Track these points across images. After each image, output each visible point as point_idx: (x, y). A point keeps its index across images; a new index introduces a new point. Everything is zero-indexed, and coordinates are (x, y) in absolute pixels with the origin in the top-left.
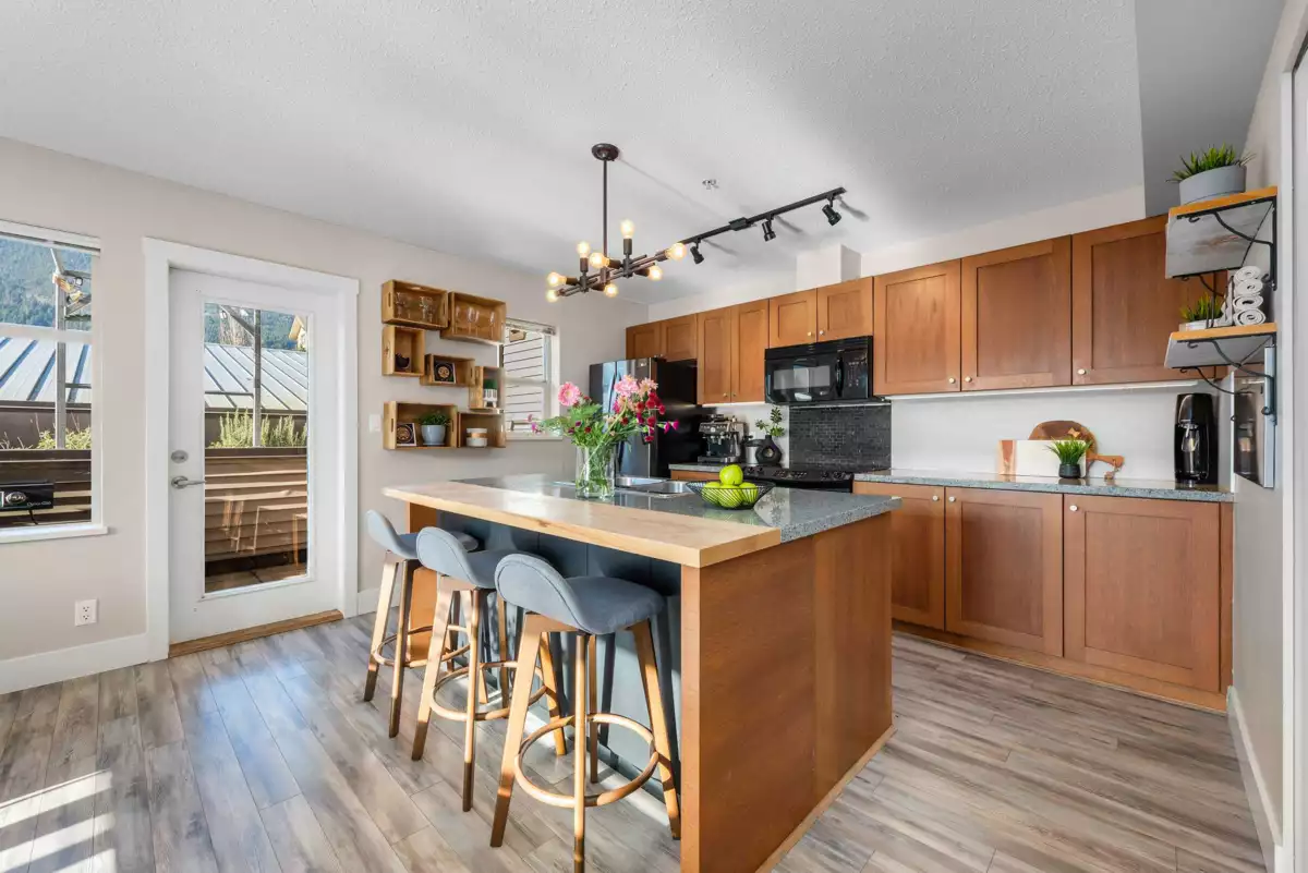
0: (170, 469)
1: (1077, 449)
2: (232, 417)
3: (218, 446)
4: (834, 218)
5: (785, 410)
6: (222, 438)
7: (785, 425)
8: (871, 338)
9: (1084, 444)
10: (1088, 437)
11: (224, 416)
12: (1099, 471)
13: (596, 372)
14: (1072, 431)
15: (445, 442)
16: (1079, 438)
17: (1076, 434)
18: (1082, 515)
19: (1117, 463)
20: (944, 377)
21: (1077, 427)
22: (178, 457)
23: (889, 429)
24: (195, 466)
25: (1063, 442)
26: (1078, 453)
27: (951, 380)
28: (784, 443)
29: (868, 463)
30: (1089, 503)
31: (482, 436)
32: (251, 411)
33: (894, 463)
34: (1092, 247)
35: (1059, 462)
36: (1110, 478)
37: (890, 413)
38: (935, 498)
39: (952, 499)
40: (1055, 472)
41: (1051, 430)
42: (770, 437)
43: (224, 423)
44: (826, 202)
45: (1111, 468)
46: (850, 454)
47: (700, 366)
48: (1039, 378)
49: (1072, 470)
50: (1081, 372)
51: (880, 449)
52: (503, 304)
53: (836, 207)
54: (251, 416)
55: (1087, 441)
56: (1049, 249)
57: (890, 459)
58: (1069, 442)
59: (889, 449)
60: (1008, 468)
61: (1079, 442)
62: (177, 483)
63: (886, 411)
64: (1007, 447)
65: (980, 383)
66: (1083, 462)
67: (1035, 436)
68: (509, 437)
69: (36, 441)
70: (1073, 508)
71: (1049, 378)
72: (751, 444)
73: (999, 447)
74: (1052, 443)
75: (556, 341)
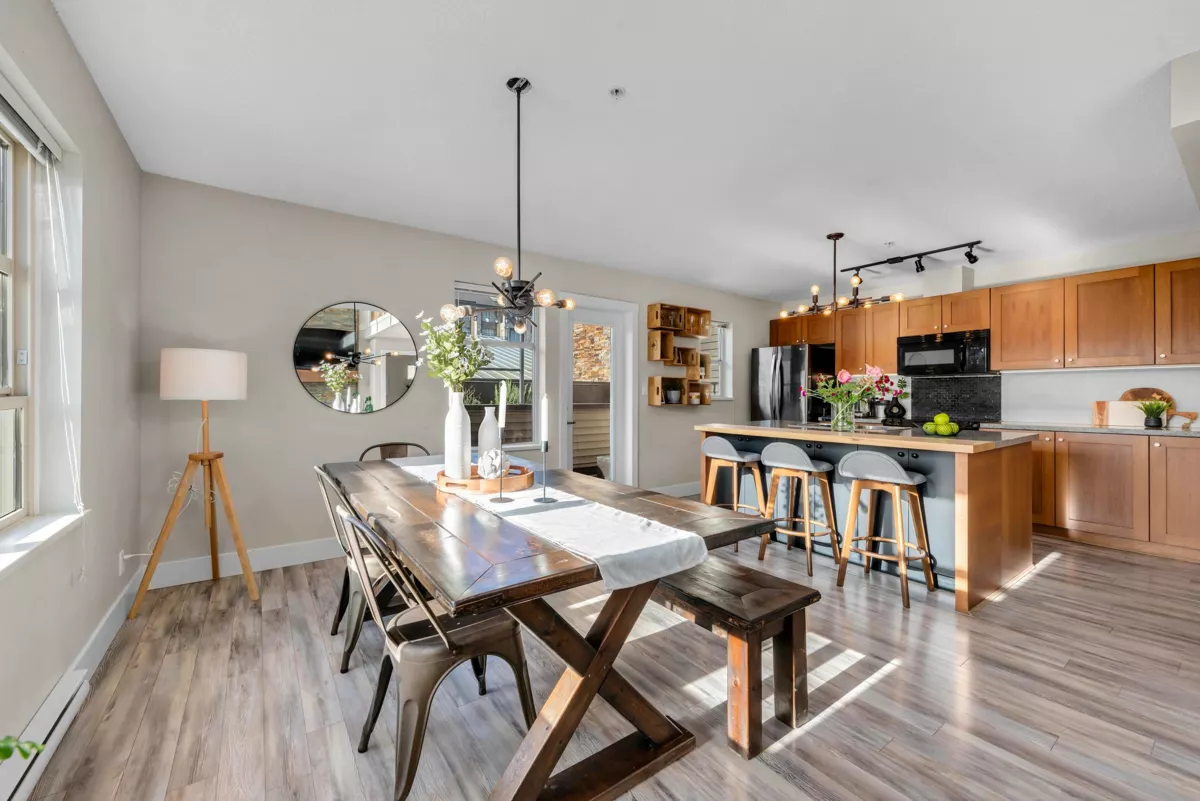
1: (1159, 407)
4: (972, 259)
5: (909, 380)
7: (908, 390)
8: (988, 331)
9: (1165, 404)
10: (1169, 400)
12: (1177, 424)
13: (755, 353)
14: (1155, 395)
15: (680, 401)
16: (1160, 399)
17: (1158, 397)
18: (1164, 449)
19: (1193, 417)
20: (1050, 358)
21: (1159, 393)
23: (1000, 393)
25: (1148, 403)
26: (1160, 410)
27: (1057, 361)
28: (907, 403)
29: (982, 417)
30: (1169, 442)
31: (698, 397)
33: (1004, 417)
34: (1171, 273)
35: (1145, 416)
36: (1186, 427)
37: (1000, 383)
38: (1047, 439)
39: (1061, 440)
40: (1142, 423)
41: (1137, 394)
42: (896, 398)
44: (967, 249)
45: (1187, 421)
46: (965, 411)
47: (838, 349)
48: (1128, 359)
49: (1154, 420)
50: (1163, 356)
51: (992, 407)
52: (708, 312)
53: (975, 252)
55: (1168, 402)
56: (1135, 273)
57: (1000, 414)
58: (1153, 402)
59: (1000, 407)
60: (1102, 420)
61: (1161, 402)
63: (997, 381)
64: (1101, 406)
65: (1080, 362)
66: (1164, 416)
67: (1124, 398)
68: (713, 398)
70: (1157, 445)
71: (1137, 360)
72: (879, 403)
73: (1095, 406)
74: (1139, 403)
75: (729, 333)
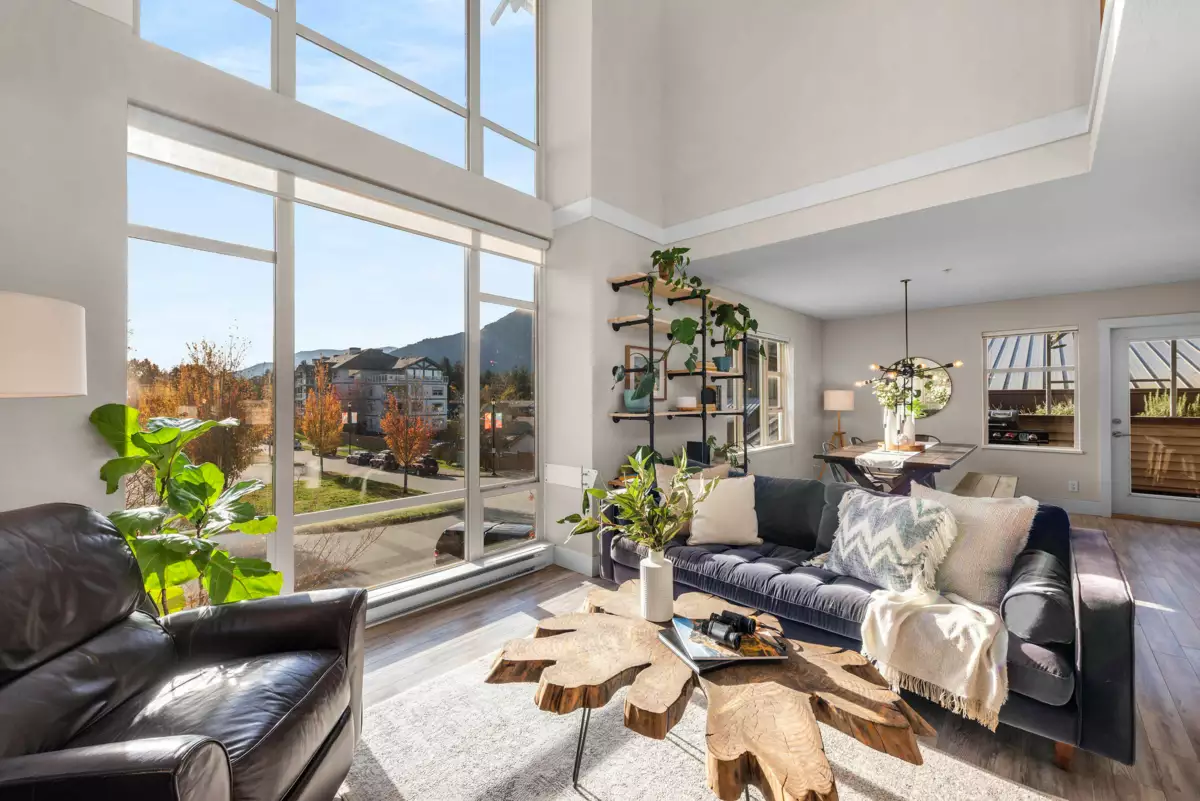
0: (1112, 427)
2: (1154, 395)
3: (1142, 415)
6: (1146, 410)
11: (1148, 395)
22: (1116, 422)
24: (1126, 426)
32: (1168, 390)
43: (1148, 399)
54: (1168, 393)
62: (1115, 435)
69: (1034, 410)
